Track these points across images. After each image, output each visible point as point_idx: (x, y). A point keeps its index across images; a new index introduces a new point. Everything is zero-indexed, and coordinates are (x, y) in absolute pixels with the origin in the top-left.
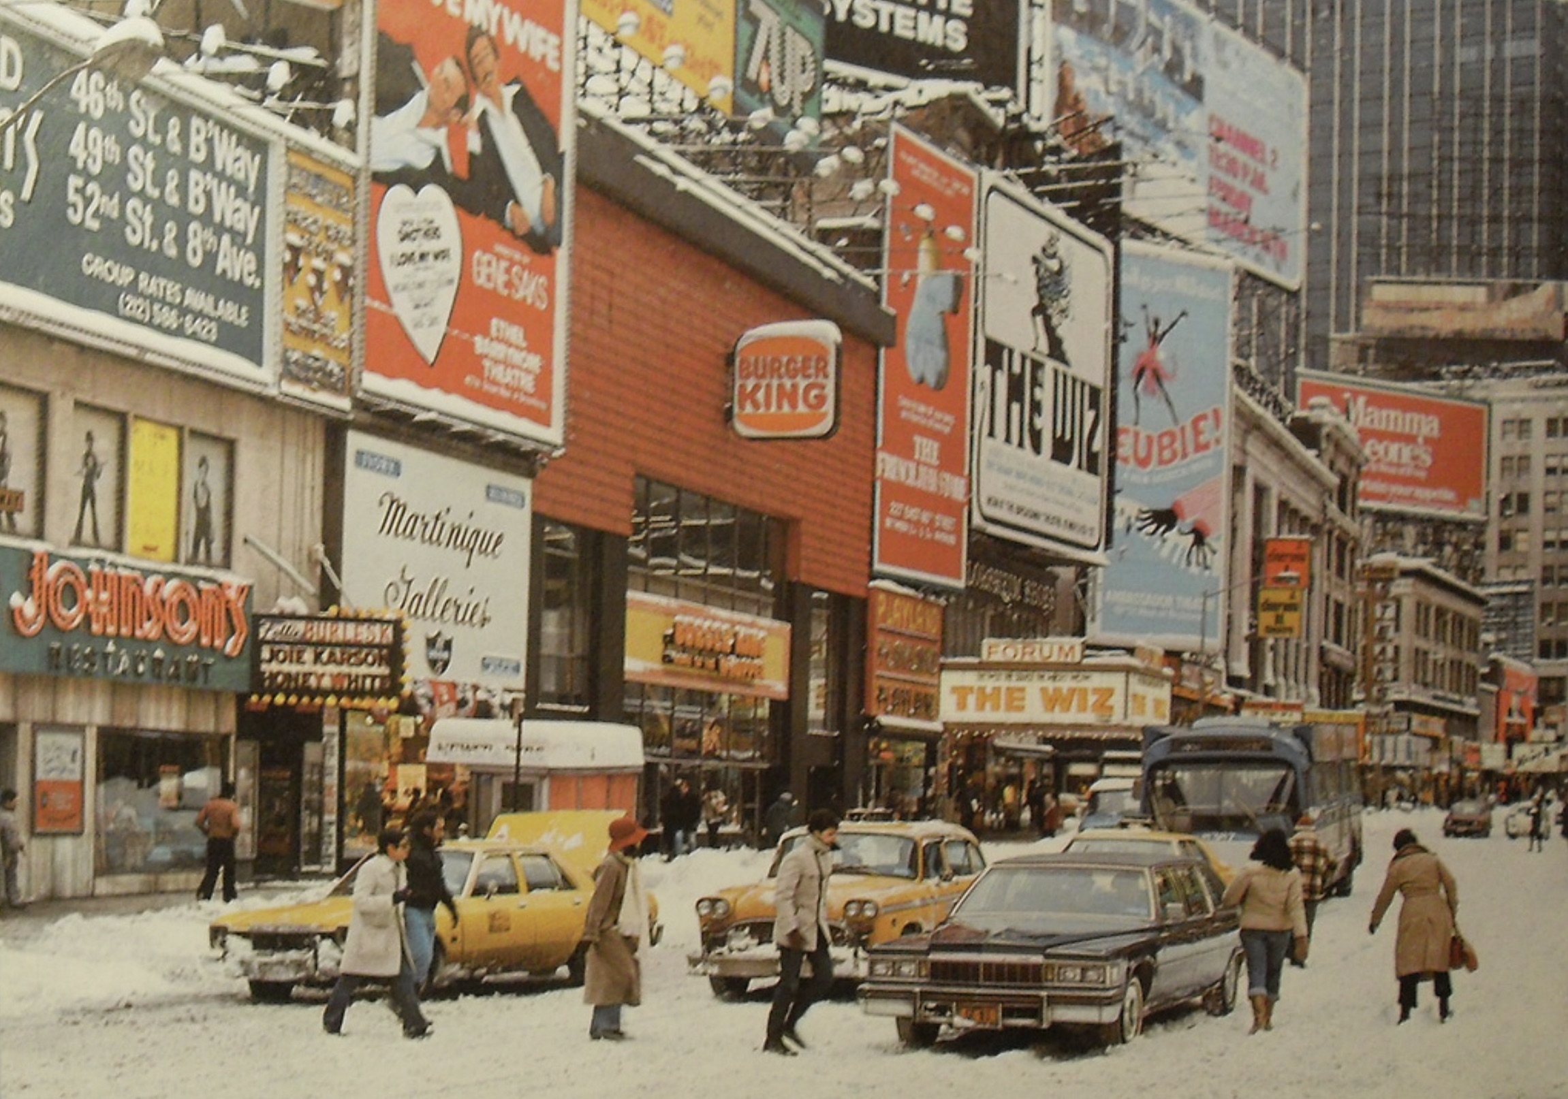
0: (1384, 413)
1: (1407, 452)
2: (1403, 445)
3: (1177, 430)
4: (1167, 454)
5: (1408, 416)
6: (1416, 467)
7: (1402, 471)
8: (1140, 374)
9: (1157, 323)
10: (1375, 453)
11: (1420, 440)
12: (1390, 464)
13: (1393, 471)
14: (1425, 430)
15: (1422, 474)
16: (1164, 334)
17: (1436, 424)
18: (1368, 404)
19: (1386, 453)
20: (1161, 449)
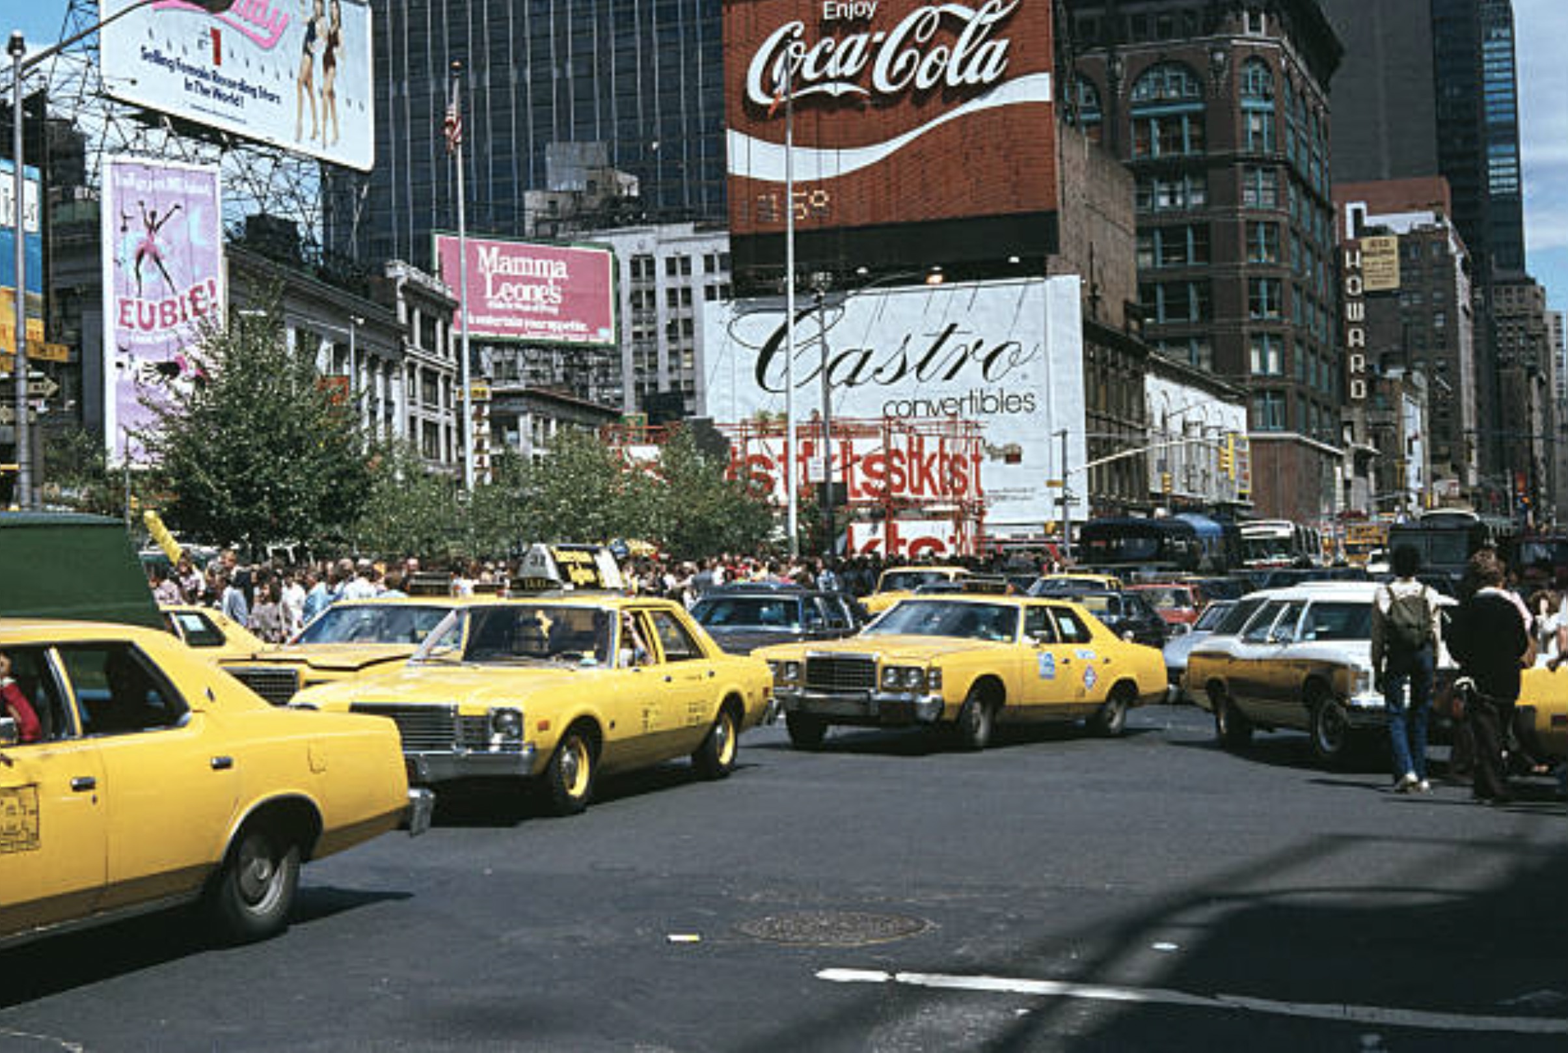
0: (516, 260)
1: (539, 291)
2: (534, 286)
3: (177, 300)
4: (169, 319)
5: (538, 262)
6: (549, 304)
7: (535, 309)
8: (140, 257)
9: (153, 215)
10: (509, 294)
11: (551, 282)
12: (524, 303)
13: (527, 308)
14: (554, 274)
15: (555, 311)
16: (160, 223)
17: (564, 267)
18: (501, 254)
19: (520, 294)
20: (163, 314)
